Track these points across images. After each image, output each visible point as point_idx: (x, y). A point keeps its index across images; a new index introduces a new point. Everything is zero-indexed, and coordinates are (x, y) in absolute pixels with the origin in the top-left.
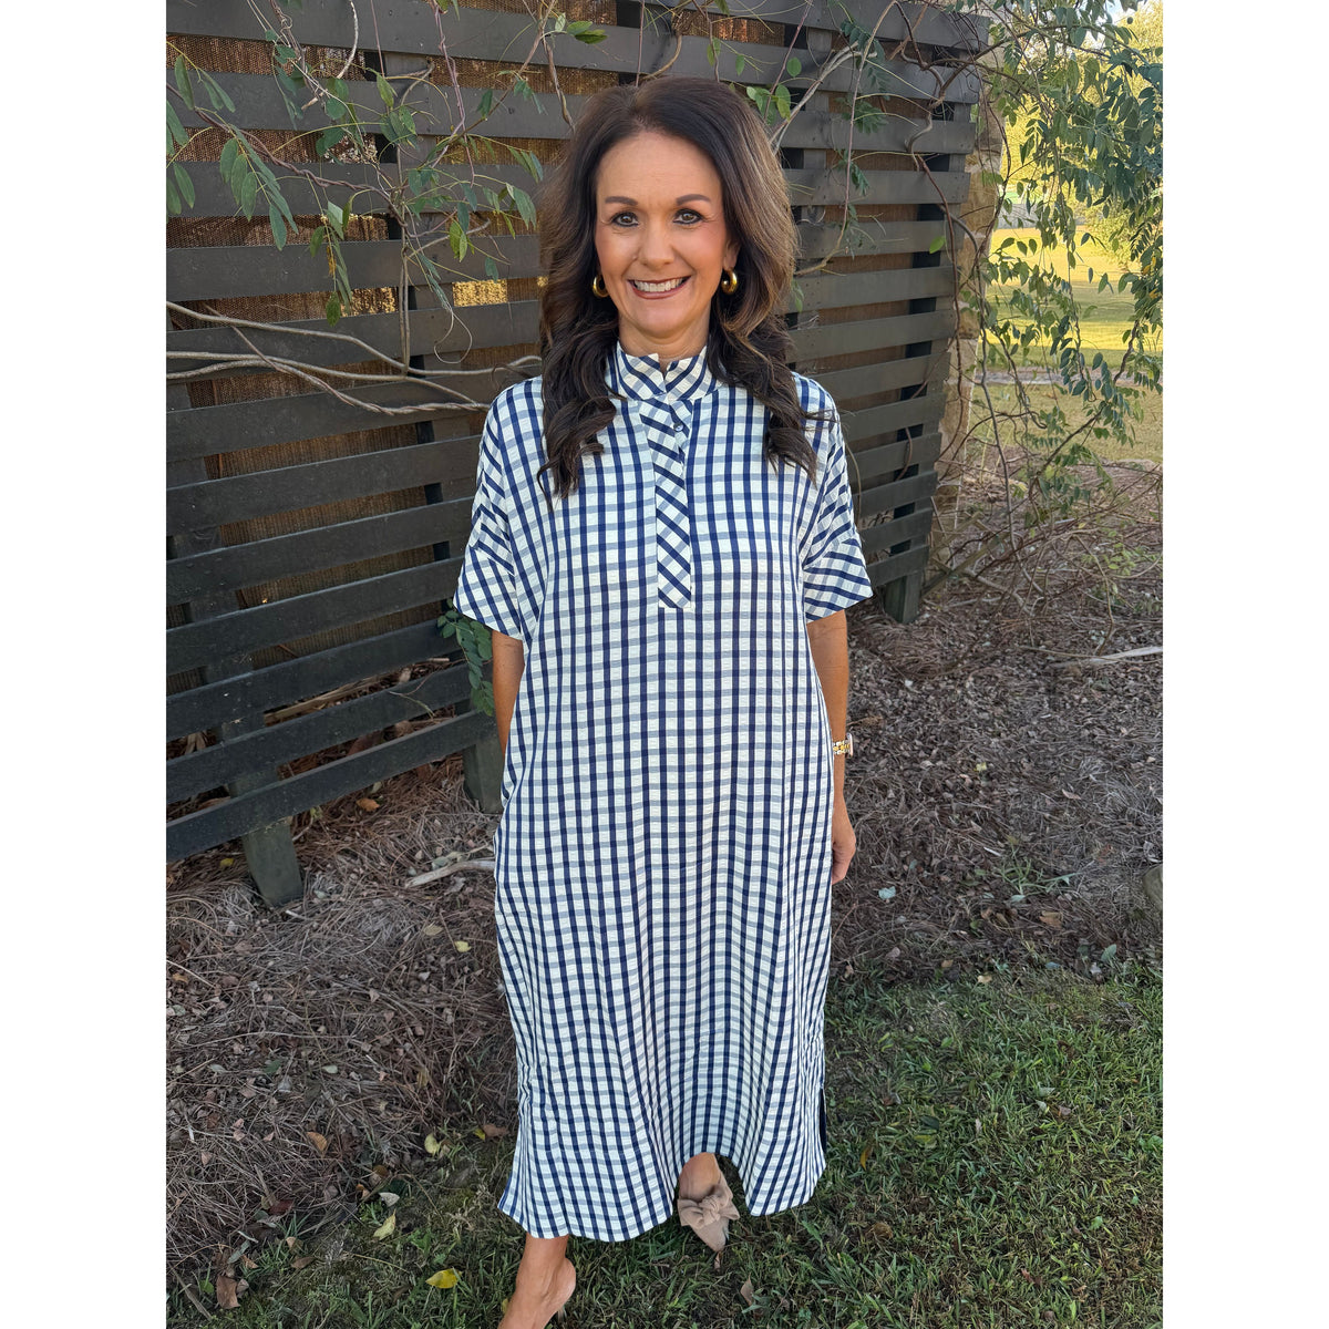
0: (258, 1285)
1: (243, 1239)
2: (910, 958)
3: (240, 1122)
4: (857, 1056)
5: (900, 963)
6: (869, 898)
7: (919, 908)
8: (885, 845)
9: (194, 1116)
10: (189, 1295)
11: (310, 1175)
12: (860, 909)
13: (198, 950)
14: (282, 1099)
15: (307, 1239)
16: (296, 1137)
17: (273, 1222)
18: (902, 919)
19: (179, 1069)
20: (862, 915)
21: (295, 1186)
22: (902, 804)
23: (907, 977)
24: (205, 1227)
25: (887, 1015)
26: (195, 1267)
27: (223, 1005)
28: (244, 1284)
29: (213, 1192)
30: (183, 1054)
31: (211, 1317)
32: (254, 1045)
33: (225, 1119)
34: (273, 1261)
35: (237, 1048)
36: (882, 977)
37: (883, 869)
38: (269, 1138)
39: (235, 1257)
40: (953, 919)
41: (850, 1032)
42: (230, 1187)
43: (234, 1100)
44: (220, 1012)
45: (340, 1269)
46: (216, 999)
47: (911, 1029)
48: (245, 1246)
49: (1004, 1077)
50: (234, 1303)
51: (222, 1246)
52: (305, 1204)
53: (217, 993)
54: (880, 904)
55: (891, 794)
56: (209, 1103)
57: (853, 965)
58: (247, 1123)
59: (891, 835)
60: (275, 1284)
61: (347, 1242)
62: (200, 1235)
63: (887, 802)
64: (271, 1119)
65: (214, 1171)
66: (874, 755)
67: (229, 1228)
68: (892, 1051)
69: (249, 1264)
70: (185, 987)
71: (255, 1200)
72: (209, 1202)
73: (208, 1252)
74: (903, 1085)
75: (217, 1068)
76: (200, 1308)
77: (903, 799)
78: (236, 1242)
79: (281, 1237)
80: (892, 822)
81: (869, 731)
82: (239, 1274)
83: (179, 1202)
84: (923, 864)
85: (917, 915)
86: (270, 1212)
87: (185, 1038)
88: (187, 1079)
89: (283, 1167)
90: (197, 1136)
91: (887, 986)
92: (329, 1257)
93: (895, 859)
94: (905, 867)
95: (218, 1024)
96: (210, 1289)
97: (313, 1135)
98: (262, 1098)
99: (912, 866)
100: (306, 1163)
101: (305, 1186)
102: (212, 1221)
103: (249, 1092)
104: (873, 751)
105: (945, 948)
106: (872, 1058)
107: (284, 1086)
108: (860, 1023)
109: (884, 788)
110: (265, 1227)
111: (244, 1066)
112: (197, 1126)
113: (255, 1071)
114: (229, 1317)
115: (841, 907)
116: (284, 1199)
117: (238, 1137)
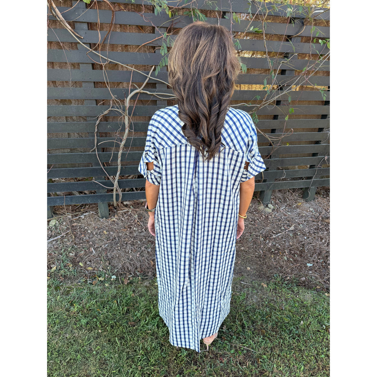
0: (131, 283)
1: (132, 274)
2: (308, 282)
3: (139, 253)
4: (279, 296)
5: (304, 282)
6: (304, 264)
7: (317, 271)
8: (315, 253)
9: (131, 249)
10: (119, 279)
11: (148, 268)
12: (300, 266)
13: (144, 219)
14: (148, 252)
15: (143, 279)
16: (148, 260)
17: (138, 273)
18: (310, 272)
19: (132, 240)
20: (299, 267)
21: (144, 269)
22: (326, 245)
23: (304, 286)
24: (126, 269)
25: (293, 291)
26: (122, 275)
27: (144, 231)
28: (129, 281)
29: (130, 264)
30: (134, 237)
31: (122, 284)
32: (147, 240)
33: (136, 251)
34: (136, 280)
35: (144, 240)
36: (297, 283)
37: (312, 259)
38: (143, 258)
39: (129, 276)
40: (326, 277)
41: (280, 291)
42: (133, 264)
43: (140, 249)
44: (143, 232)
45: (146, 287)
46: (143, 229)
47: (298, 296)
48: (132, 275)
49: (317, 316)
50: (126, 284)
51: (128, 273)
52: (145, 273)
53: (144, 229)
54: (307, 267)
55: (323, 241)
56: (135, 248)
57: (290, 277)
58: (140, 254)
59: (318, 252)
60: (134, 284)
61: (150, 283)
62: (125, 270)
63: (321, 243)
64: (145, 255)
65: (132, 260)
66: (324, 230)
67: (130, 271)
68: (289, 299)
69: (131, 279)
70: (139, 225)
71: (136, 268)
72: (128, 265)
73: (125, 274)
74: (287, 307)
75: (139, 242)
76: (120, 282)
77: (327, 243)
78: (131, 274)
79: (139, 277)
80: (320, 248)
81: (326, 224)
82: (129, 279)
83: (123, 262)
84: (324, 262)
85: (316, 273)
86: (138, 272)
87: (135, 235)
88: (133, 242)
89: (144, 265)
90: (131, 253)
91: (297, 285)
92: (145, 284)
93: (316, 257)
94: (319, 261)
95: (142, 234)
96: (123, 280)
97: (151, 261)
98: (145, 251)
99: (321, 261)
100: (148, 266)
101: (146, 270)
102: (128, 269)
103: (143, 248)
104: (324, 229)
105: (320, 283)
106: (283, 298)
107: (149, 250)
108: (284, 290)
109: (322, 239)
110: (136, 274)
111: (144, 244)
112: (132, 251)
113: (145, 245)
114: (124, 285)
115: (294, 263)
116: (142, 271)
117: (138, 255)
